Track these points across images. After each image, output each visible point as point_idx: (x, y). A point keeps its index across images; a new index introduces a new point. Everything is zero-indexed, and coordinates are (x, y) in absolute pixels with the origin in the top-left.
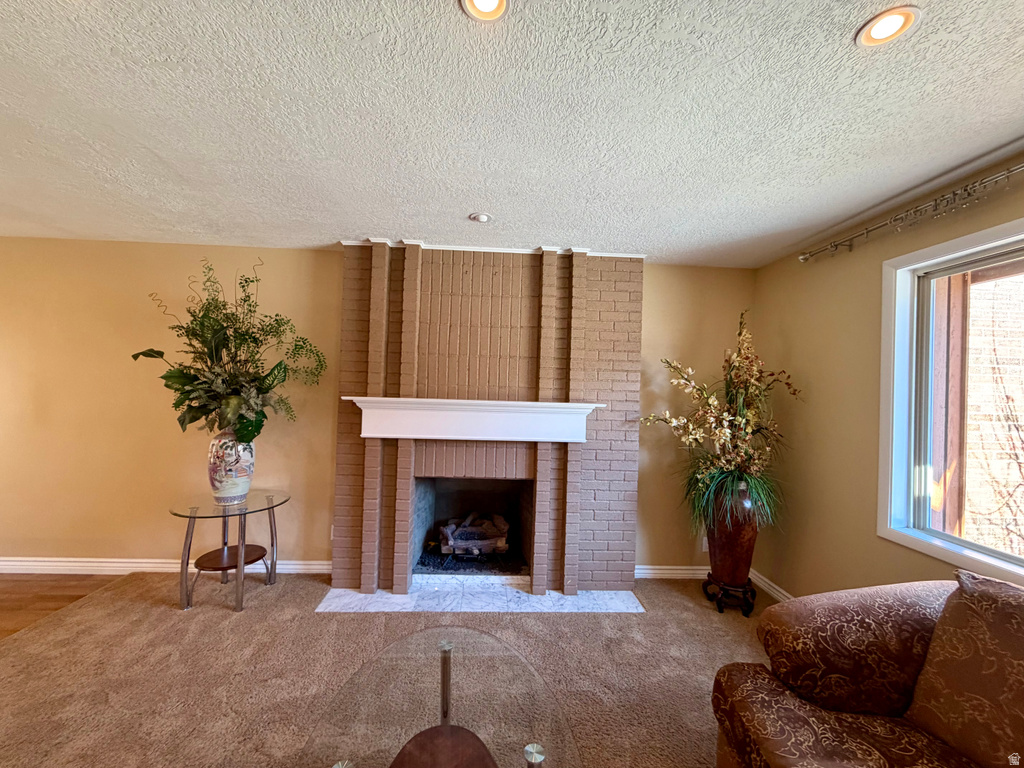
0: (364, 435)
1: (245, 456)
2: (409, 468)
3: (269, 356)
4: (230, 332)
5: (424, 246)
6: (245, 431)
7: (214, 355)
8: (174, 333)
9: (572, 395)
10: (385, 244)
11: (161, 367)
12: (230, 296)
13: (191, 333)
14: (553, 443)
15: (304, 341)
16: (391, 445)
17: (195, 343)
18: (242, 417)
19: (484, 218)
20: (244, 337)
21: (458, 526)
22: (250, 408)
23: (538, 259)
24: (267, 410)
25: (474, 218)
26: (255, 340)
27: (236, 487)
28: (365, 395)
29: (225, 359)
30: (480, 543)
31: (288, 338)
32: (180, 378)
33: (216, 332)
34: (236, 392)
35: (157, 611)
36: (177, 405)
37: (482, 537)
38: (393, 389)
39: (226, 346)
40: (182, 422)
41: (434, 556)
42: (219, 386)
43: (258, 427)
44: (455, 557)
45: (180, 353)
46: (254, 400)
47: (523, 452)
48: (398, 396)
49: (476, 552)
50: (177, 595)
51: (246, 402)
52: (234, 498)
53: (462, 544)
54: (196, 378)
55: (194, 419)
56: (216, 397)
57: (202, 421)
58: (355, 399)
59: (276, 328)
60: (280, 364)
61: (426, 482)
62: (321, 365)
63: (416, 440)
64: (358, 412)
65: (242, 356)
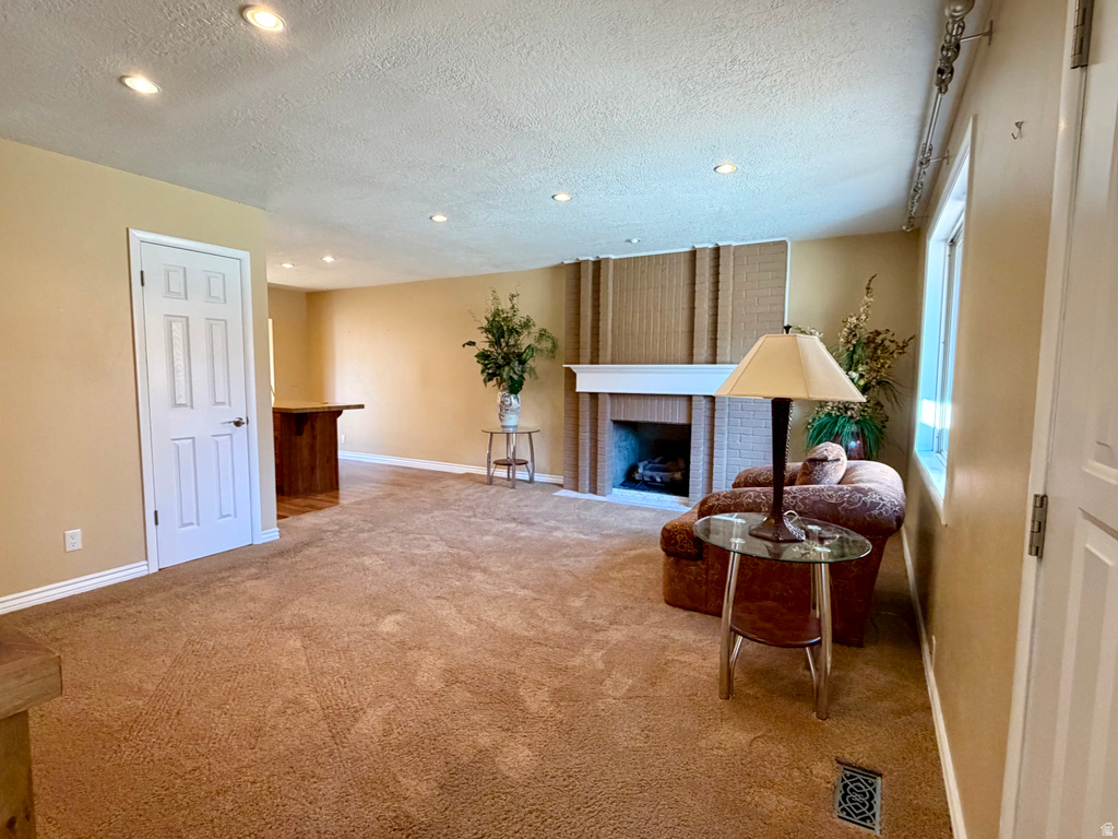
0: (578, 390)
1: (514, 402)
2: (607, 414)
3: (525, 341)
4: (505, 328)
5: (613, 257)
6: (515, 388)
7: (497, 343)
8: (480, 331)
9: (718, 359)
10: (587, 261)
11: (475, 351)
12: (505, 305)
13: (487, 330)
14: (705, 396)
15: (545, 330)
16: (594, 396)
17: (490, 336)
18: (511, 378)
19: (635, 241)
20: (512, 331)
21: (650, 463)
22: (515, 373)
23: (693, 253)
24: (526, 375)
25: (629, 241)
26: (517, 332)
27: (512, 420)
28: (579, 363)
29: (504, 345)
30: (662, 474)
31: (535, 330)
32: (484, 357)
33: (498, 329)
34: (508, 364)
35: (477, 485)
36: (483, 372)
37: (664, 470)
38: (595, 360)
39: (503, 337)
40: (485, 381)
41: (630, 480)
42: (501, 361)
43: (521, 385)
44: (645, 483)
45: (483, 342)
46: (518, 368)
47: (684, 403)
48: (598, 363)
49: (658, 480)
50: (486, 481)
51: (513, 369)
52: (510, 427)
53: (649, 473)
54: (489, 356)
55: (490, 380)
56: (499, 367)
57: (494, 382)
58: (571, 366)
59: (527, 324)
60: (529, 346)
61: (620, 424)
62: (555, 346)
63: (611, 394)
64: (575, 375)
65: (512, 342)
